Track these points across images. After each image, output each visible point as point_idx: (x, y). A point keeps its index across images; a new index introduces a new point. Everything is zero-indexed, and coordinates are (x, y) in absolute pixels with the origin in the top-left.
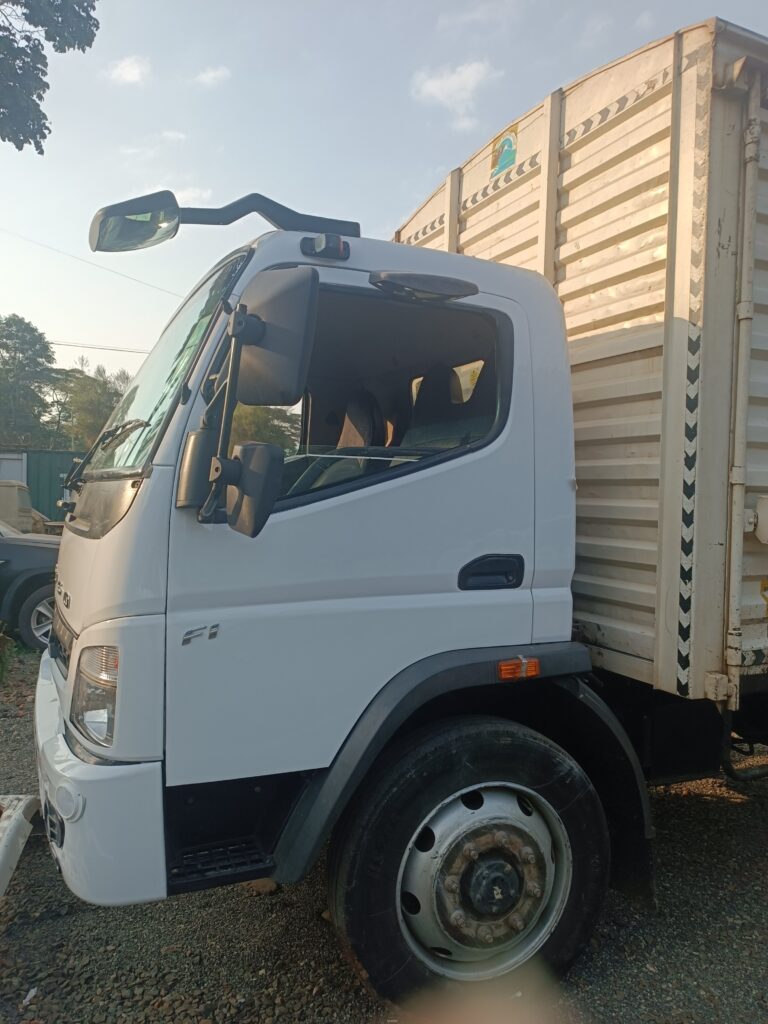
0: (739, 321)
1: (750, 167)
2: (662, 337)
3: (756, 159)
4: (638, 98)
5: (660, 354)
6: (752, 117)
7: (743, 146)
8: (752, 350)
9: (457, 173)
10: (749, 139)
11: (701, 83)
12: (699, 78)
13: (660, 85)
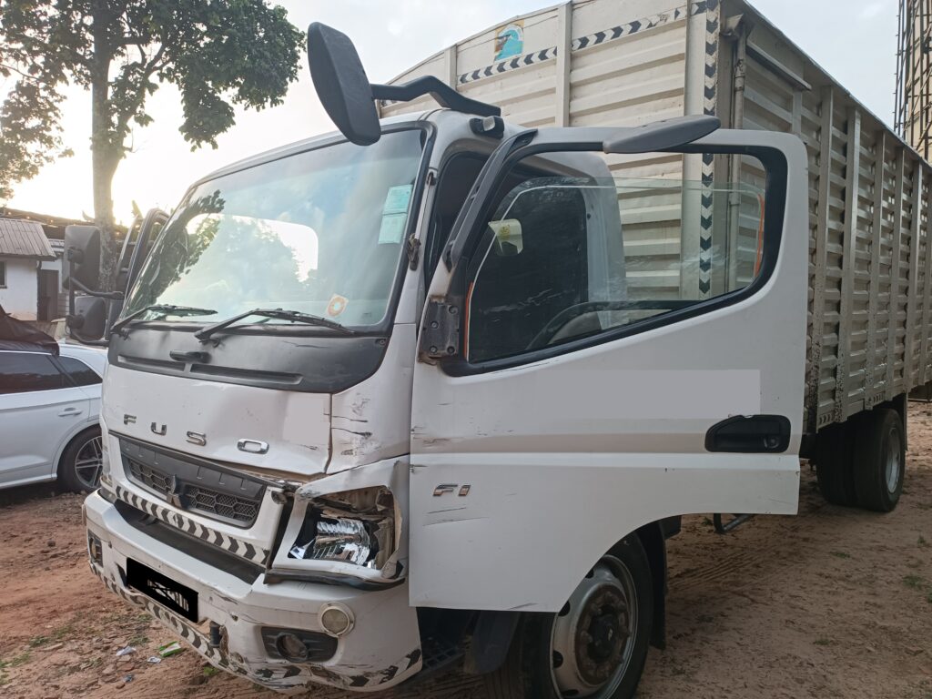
0: (731, 206)
1: (738, 94)
2: (680, 213)
3: (742, 89)
4: (651, 25)
5: (679, 226)
6: (741, 58)
7: (733, 78)
8: (741, 228)
9: (454, 49)
10: (739, 73)
11: (710, 27)
12: (708, 22)
13: (671, 19)
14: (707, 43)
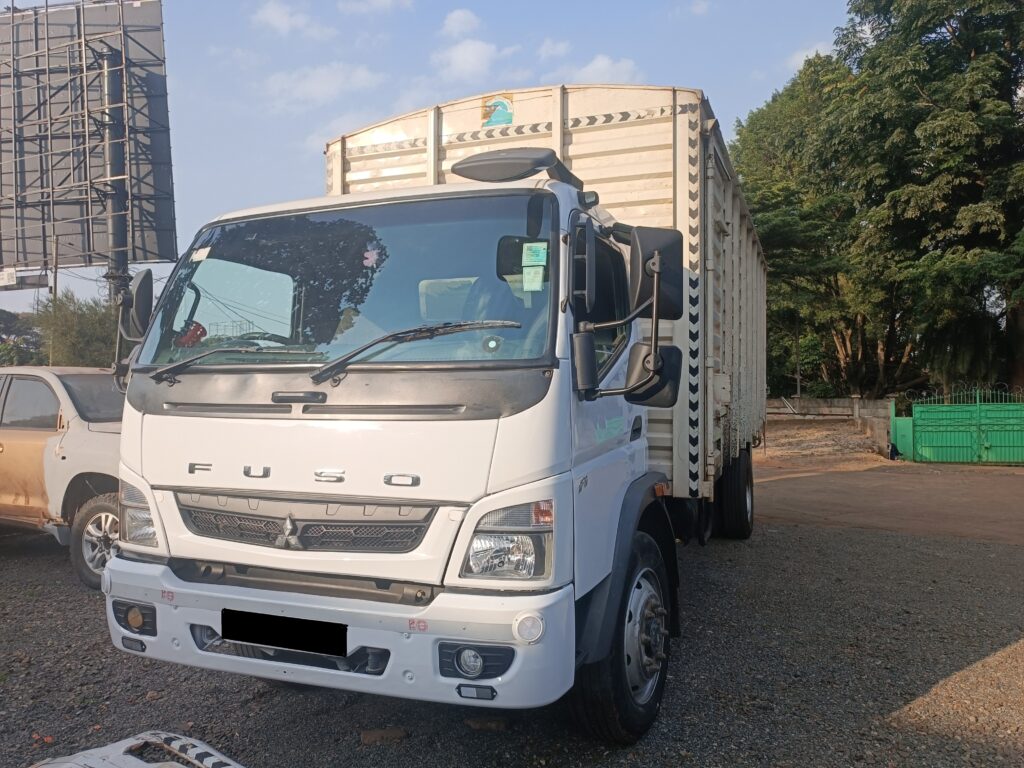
0: (708, 271)
1: (710, 182)
3: (713, 178)
4: (639, 117)
6: (711, 153)
7: (706, 168)
10: (710, 165)
11: (692, 126)
12: (690, 122)
13: (658, 115)
14: (690, 139)
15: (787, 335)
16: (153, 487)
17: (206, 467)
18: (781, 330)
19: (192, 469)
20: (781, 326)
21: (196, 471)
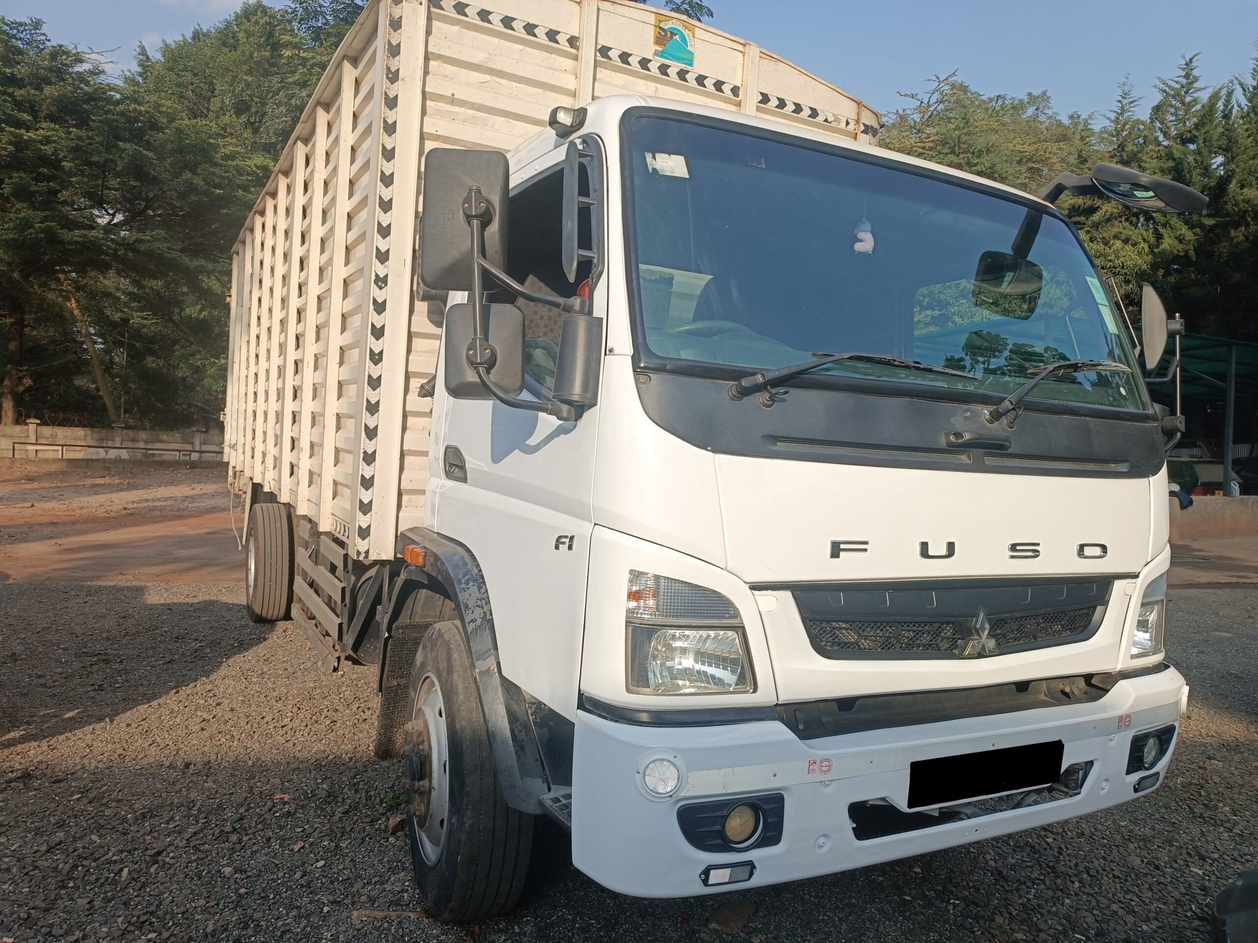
13: (843, 126)
15: (199, 352)
16: (756, 587)
17: (860, 546)
18: (192, 343)
19: (836, 550)
20: (192, 340)
21: (842, 554)
